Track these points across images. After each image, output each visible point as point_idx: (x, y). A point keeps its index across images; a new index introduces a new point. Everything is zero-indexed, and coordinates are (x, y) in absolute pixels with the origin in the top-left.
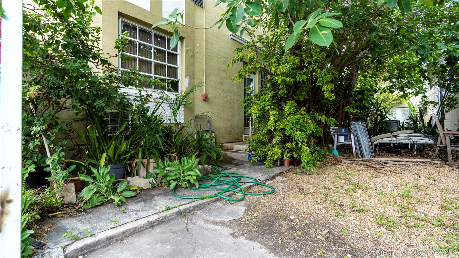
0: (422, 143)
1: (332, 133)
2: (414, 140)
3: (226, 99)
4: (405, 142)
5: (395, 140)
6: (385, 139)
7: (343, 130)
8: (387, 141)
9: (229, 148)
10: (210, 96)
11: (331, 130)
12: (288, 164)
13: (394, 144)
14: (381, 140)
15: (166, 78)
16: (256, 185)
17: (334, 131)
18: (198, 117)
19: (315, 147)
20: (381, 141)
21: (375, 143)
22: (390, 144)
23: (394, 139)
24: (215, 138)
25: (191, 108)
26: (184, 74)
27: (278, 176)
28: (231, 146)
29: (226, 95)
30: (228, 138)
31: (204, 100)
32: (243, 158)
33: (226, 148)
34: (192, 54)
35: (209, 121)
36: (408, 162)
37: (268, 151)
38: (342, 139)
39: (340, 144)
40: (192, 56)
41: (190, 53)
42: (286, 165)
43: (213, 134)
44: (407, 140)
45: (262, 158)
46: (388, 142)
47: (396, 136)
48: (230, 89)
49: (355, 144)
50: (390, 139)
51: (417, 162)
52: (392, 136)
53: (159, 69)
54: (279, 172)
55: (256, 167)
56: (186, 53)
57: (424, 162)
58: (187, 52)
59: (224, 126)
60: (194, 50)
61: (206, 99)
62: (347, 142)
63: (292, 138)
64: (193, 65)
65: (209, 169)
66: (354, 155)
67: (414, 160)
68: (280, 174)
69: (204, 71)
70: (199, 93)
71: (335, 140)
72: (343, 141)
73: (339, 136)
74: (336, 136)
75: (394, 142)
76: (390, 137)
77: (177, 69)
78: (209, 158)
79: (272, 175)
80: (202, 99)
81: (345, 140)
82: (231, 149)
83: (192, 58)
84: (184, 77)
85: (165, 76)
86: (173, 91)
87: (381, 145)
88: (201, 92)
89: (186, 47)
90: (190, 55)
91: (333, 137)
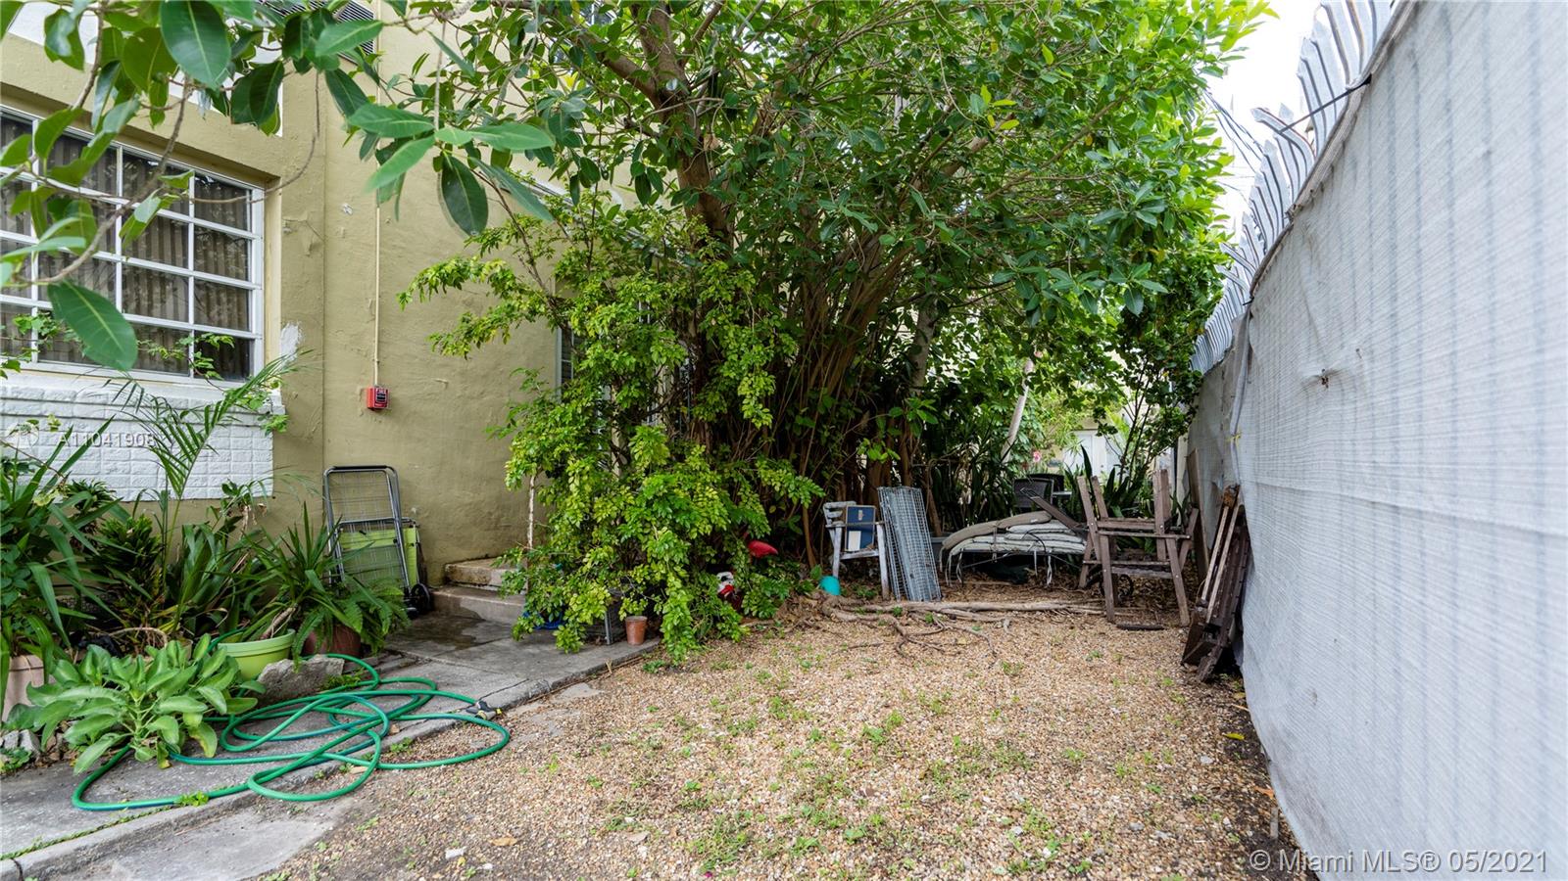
0: (1066, 551)
1: (829, 521)
2: (1046, 543)
3: (474, 405)
4: (1026, 549)
5: (1003, 544)
6: (976, 538)
7: (861, 512)
8: (982, 544)
9: (476, 580)
10: (399, 394)
11: (827, 513)
12: (641, 635)
13: (1000, 554)
14: (969, 541)
15: (190, 325)
16: (460, 726)
17: (835, 514)
18: (340, 470)
19: (751, 571)
20: (969, 545)
21: (954, 551)
22: (987, 555)
23: (1001, 539)
24: (419, 546)
25: (310, 438)
26: (276, 312)
27: (577, 682)
28: (481, 572)
29: (478, 388)
30: (483, 540)
31: (372, 409)
32: (510, 616)
33: (464, 579)
34: (315, 239)
35: (394, 484)
36: (1011, 610)
37: (572, 592)
38: (855, 540)
39: (847, 556)
40: (313, 248)
41: (307, 238)
42: (633, 640)
43: (412, 535)
44: (1031, 543)
45: (550, 619)
46: (986, 547)
47: (1002, 531)
48: (495, 368)
49: (888, 560)
50: (990, 539)
51: (1032, 611)
52: (994, 530)
53: (157, 290)
54: (586, 669)
55: (531, 650)
56: (286, 234)
57: (1051, 612)
58: (289, 231)
59: (467, 500)
60: (324, 226)
61: (381, 403)
62: (867, 553)
63: (646, 552)
64: (323, 280)
65: (329, 669)
66: (885, 592)
67: (1028, 606)
68: (589, 673)
69: (373, 304)
70: (350, 385)
71: (837, 544)
72: (858, 549)
73: (846, 530)
74: (839, 531)
75: (1000, 548)
76: (992, 534)
77: (244, 293)
78: (334, 628)
79: (551, 681)
80: (364, 405)
81: (863, 546)
82: (482, 581)
83: (318, 255)
84: (278, 324)
85: (187, 320)
86: (212, 377)
87: (969, 556)
88: (361, 381)
89: (285, 211)
90: (306, 244)
91: (832, 533)
